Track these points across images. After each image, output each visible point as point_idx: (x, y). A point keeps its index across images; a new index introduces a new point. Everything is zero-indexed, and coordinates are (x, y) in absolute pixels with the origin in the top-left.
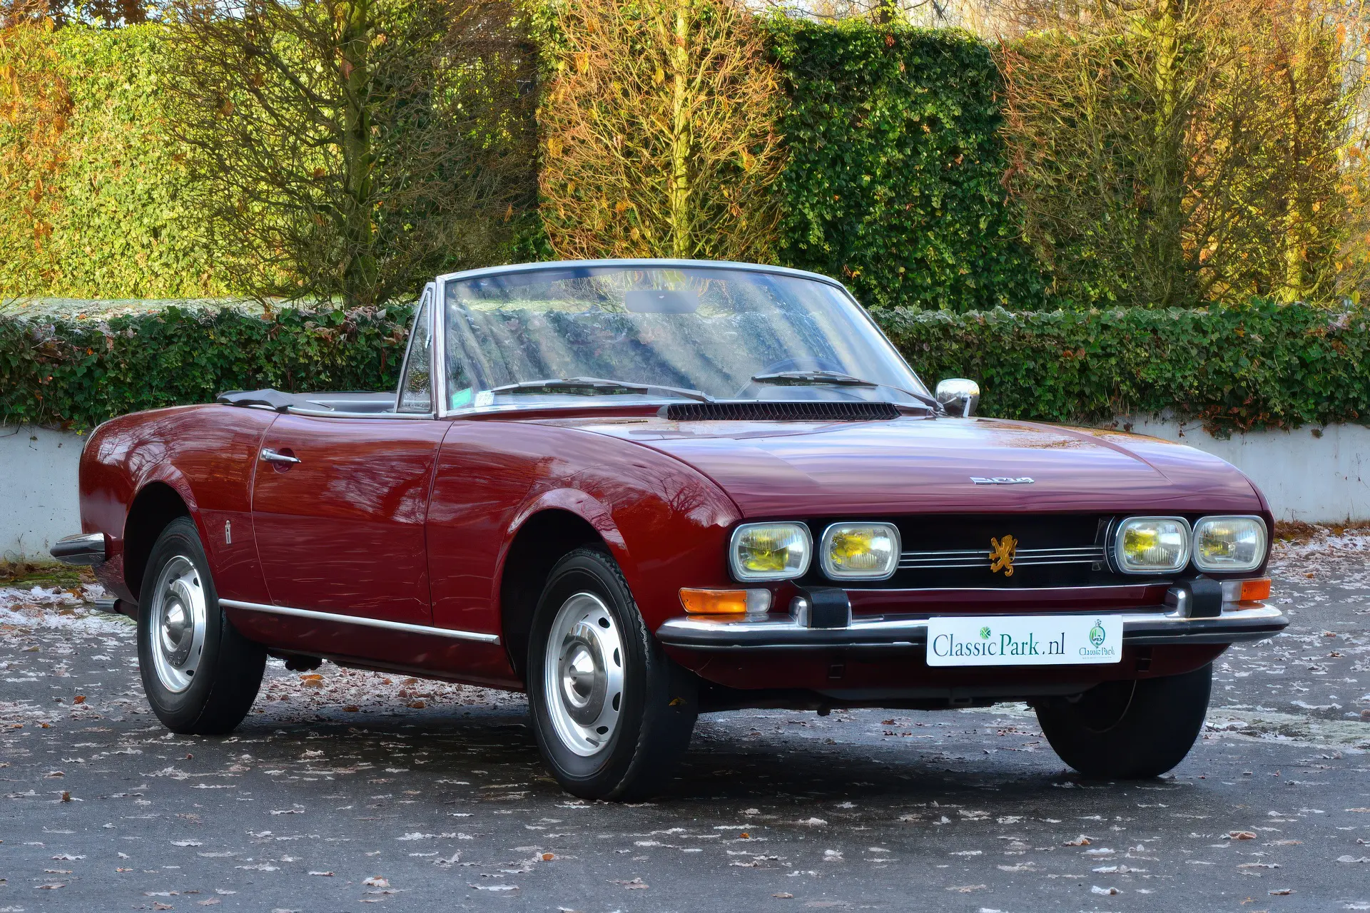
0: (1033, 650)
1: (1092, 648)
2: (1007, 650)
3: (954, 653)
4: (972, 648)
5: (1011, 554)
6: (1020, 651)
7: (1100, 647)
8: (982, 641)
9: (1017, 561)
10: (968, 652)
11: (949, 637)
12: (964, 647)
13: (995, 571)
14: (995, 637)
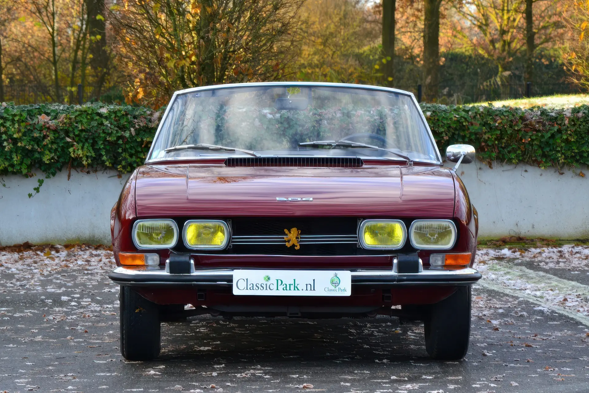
0: (296, 288)
1: (333, 288)
2: (280, 288)
3: (248, 288)
4: (260, 287)
5: (297, 238)
6: (288, 288)
7: (337, 287)
8: (265, 283)
9: (301, 241)
10: (257, 288)
11: (246, 280)
12: (255, 286)
13: (289, 246)
14: (273, 281)
